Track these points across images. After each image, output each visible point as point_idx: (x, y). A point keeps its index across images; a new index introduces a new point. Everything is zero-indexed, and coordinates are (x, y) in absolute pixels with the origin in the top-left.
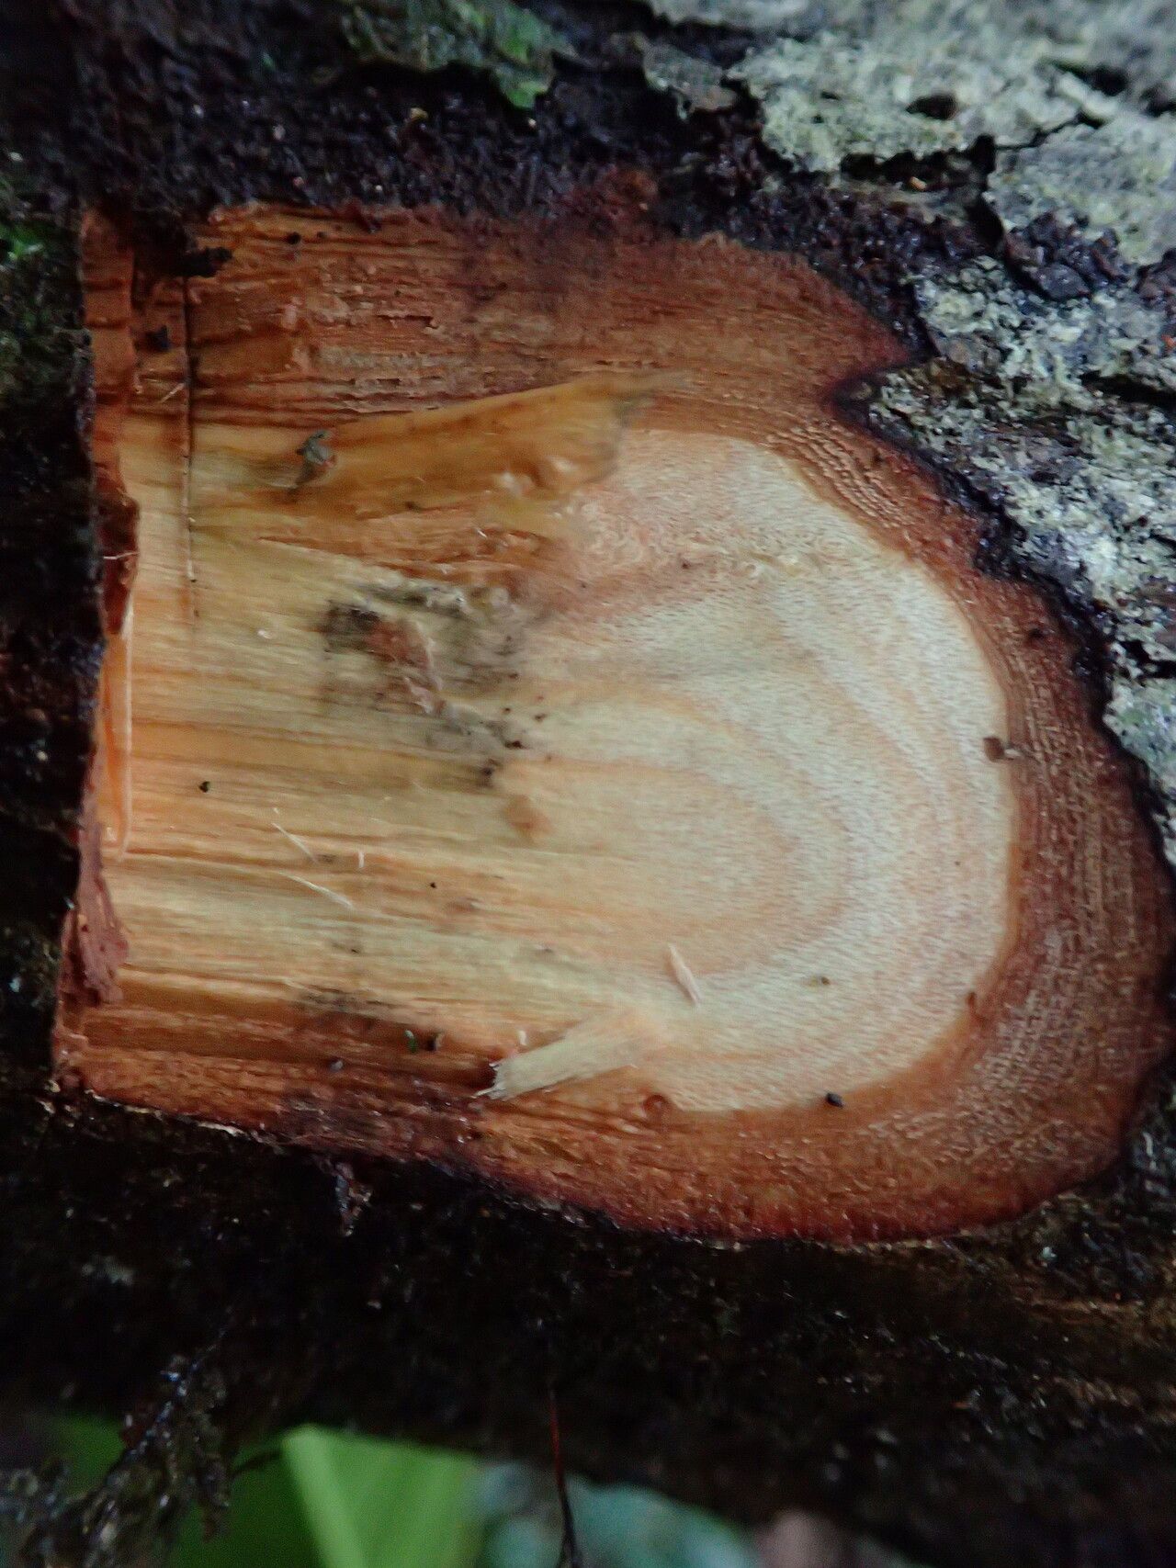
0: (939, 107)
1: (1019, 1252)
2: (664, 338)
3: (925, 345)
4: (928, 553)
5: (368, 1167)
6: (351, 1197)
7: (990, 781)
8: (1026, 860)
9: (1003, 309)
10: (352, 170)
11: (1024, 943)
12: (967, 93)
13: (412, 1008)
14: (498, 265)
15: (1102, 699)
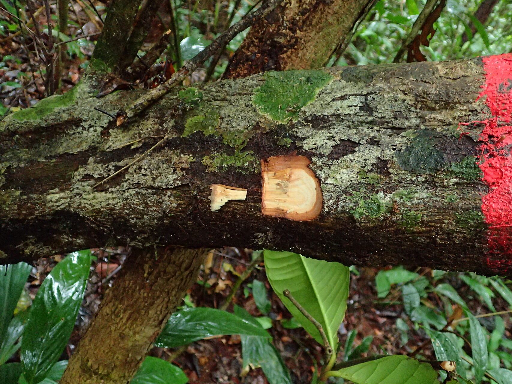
0: (315, 144)
1: (317, 220)
2: (297, 163)
3: (312, 162)
4: (312, 176)
5: (280, 218)
6: (279, 220)
7: (315, 191)
8: (317, 196)
9: (317, 159)
10: (278, 153)
11: (317, 201)
12: (317, 143)
13: (283, 208)
14: (287, 159)
15: (320, 185)
